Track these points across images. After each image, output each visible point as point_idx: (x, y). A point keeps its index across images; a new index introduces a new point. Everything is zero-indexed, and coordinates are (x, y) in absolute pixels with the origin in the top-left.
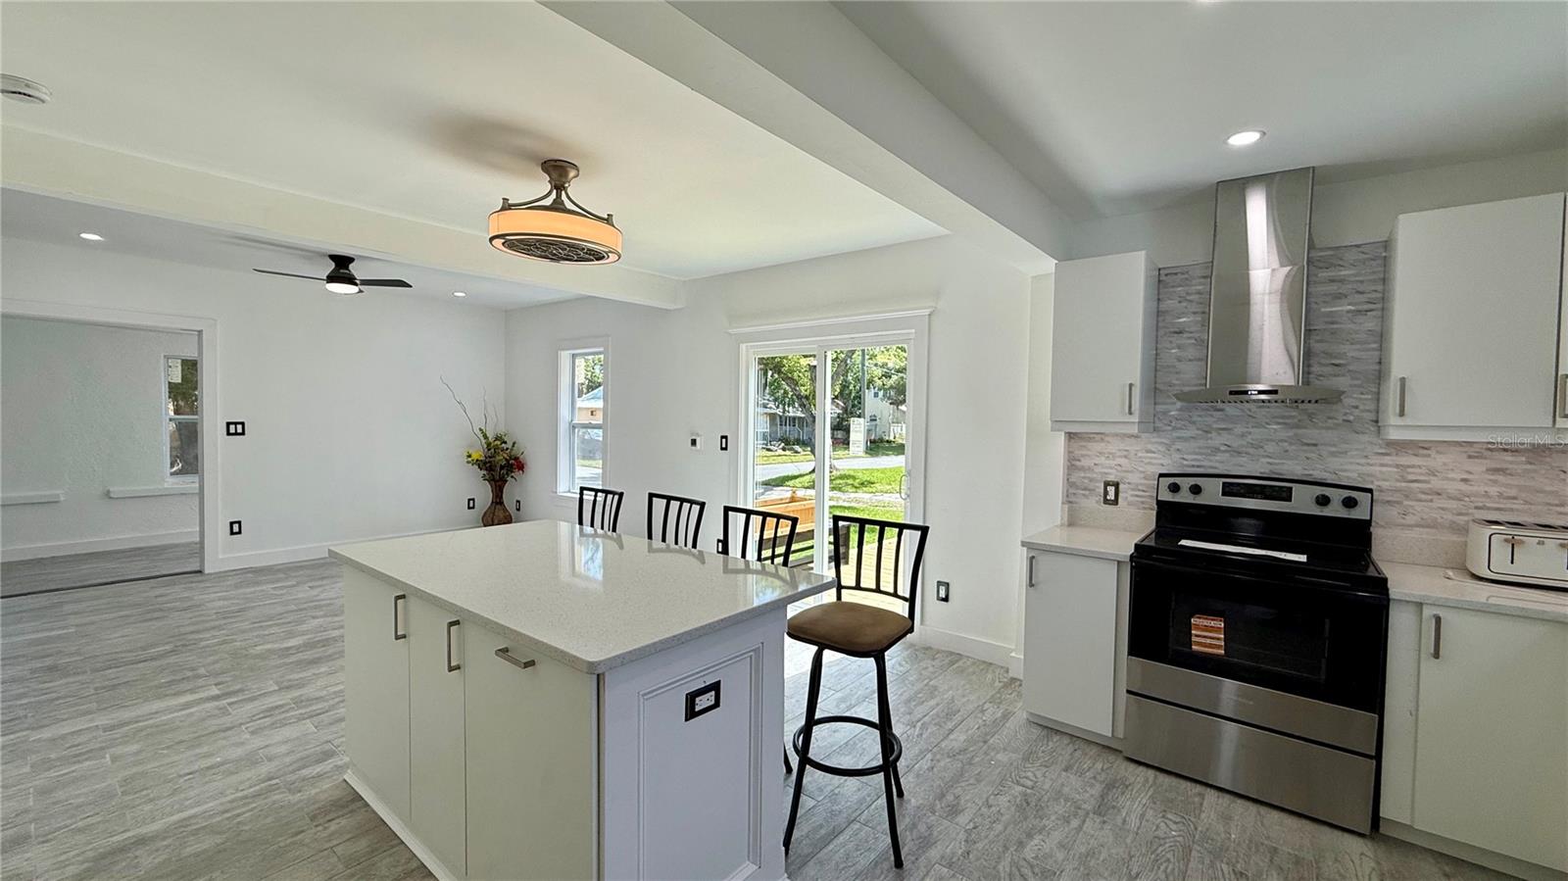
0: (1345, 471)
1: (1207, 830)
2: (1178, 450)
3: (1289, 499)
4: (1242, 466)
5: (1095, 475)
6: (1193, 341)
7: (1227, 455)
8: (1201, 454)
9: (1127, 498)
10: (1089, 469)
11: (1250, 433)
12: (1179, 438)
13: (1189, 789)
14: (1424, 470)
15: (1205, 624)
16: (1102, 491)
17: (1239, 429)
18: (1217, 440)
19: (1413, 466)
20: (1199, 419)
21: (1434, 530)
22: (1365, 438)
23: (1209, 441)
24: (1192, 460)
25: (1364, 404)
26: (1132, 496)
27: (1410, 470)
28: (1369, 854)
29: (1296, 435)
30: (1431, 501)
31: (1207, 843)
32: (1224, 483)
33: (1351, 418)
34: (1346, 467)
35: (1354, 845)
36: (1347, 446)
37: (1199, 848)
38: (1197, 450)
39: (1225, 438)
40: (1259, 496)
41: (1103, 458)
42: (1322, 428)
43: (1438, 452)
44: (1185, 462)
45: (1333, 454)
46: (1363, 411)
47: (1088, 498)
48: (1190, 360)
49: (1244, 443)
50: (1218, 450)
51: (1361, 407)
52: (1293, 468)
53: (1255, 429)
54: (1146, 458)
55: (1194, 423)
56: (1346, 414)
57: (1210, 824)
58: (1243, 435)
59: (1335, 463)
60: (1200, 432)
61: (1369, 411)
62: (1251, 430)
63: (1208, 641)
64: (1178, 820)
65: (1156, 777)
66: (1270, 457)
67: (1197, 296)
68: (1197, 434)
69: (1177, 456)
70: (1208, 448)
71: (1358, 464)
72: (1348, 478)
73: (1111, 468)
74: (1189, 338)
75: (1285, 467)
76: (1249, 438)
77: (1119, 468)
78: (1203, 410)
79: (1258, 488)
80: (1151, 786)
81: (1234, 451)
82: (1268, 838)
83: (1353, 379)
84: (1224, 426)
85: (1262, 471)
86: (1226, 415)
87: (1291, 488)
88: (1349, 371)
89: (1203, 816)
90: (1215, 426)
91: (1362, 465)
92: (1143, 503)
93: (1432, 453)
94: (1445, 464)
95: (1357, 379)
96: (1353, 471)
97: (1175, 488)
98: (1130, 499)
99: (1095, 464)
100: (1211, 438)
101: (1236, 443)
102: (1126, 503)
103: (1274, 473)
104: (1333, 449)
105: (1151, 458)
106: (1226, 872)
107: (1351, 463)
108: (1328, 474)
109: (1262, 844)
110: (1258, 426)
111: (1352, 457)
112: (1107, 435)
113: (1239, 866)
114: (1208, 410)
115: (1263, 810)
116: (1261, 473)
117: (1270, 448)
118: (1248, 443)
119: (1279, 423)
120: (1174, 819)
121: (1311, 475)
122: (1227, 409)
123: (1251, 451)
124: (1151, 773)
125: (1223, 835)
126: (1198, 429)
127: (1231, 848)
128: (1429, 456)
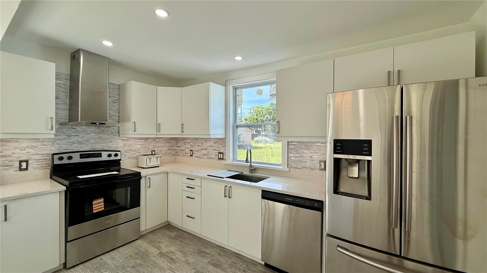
0: (112, 146)
1: (114, 265)
2: (58, 144)
3: (101, 156)
4: (83, 148)
5: (13, 159)
6: (63, 102)
7: (78, 144)
8: (68, 145)
9: (33, 166)
10: (9, 156)
11: (85, 136)
12: (58, 139)
13: (96, 260)
14: (128, 145)
15: (98, 202)
16: (18, 165)
17: (81, 135)
18: (73, 139)
19: (126, 144)
20: (67, 132)
21: (130, 159)
22: (116, 137)
23: (71, 140)
24: (64, 147)
25: (116, 128)
26: (36, 165)
27: (126, 145)
28: (143, 241)
29: (99, 137)
30: (130, 152)
31: (119, 268)
32: (80, 154)
33: (113, 132)
34: (112, 145)
35: (139, 242)
36: (112, 139)
37: (119, 271)
38: (65, 143)
39: (76, 138)
40: (92, 157)
41: (19, 150)
42: (106, 134)
43: (131, 140)
44: (61, 148)
45: (109, 142)
46: (115, 130)
47: (8, 170)
48: (62, 109)
49: (83, 140)
50: (74, 143)
51: (115, 129)
52: (98, 147)
53: (86, 135)
54: (43, 148)
55: (64, 133)
56: (112, 130)
57: (113, 263)
58: (83, 137)
59: (109, 144)
60: (67, 137)
61: (117, 130)
62: (85, 135)
63: (99, 207)
64: (106, 270)
65: (84, 266)
66: (92, 144)
67: (63, 86)
68: (66, 138)
69: (57, 146)
70: (70, 142)
71: (115, 144)
72: (113, 148)
73: (23, 154)
74: (61, 101)
75: (97, 147)
76: (85, 138)
77: (28, 154)
78: (67, 128)
79: (92, 155)
80: (87, 269)
81: (80, 143)
82: (126, 255)
83: (113, 121)
84: (76, 134)
85: (90, 149)
86: (77, 130)
87: (101, 153)
88: (112, 118)
89: (109, 263)
90: (73, 134)
91: (116, 145)
92: (42, 167)
93: (130, 140)
94: (132, 143)
95: (114, 121)
96: (114, 146)
97: (61, 159)
98: (35, 166)
99: (13, 153)
100: (71, 139)
101: (80, 140)
102: (32, 169)
103: (94, 149)
104: (109, 141)
105: (45, 148)
106: (130, 269)
107: (113, 144)
108: (108, 148)
109: (127, 257)
110: (88, 134)
111: (113, 142)
112: (20, 139)
113: (130, 266)
114: (70, 129)
115: (117, 250)
116: (89, 149)
117: (92, 141)
118: (85, 140)
119: (94, 133)
120: (104, 271)
121: (104, 149)
122: (77, 128)
123: (85, 142)
124: (81, 266)
125: (119, 263)
126: (66, 135)
127: (124, 264)
128: (129, 141)
